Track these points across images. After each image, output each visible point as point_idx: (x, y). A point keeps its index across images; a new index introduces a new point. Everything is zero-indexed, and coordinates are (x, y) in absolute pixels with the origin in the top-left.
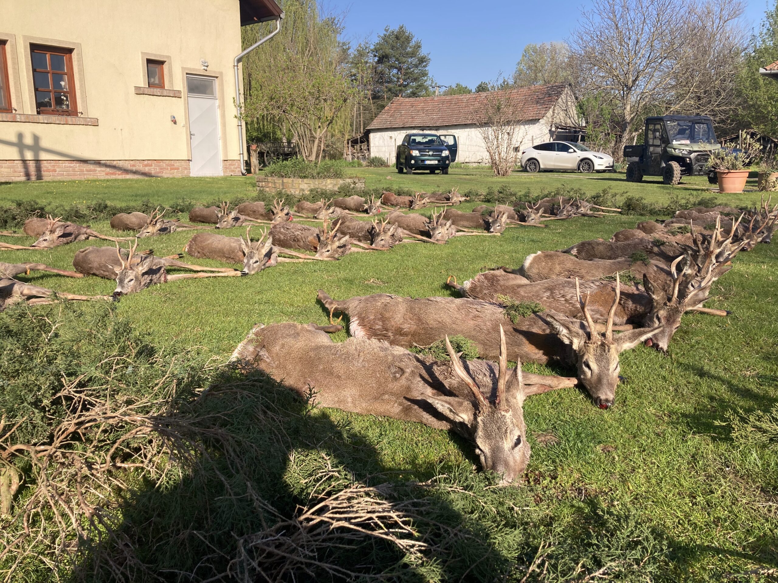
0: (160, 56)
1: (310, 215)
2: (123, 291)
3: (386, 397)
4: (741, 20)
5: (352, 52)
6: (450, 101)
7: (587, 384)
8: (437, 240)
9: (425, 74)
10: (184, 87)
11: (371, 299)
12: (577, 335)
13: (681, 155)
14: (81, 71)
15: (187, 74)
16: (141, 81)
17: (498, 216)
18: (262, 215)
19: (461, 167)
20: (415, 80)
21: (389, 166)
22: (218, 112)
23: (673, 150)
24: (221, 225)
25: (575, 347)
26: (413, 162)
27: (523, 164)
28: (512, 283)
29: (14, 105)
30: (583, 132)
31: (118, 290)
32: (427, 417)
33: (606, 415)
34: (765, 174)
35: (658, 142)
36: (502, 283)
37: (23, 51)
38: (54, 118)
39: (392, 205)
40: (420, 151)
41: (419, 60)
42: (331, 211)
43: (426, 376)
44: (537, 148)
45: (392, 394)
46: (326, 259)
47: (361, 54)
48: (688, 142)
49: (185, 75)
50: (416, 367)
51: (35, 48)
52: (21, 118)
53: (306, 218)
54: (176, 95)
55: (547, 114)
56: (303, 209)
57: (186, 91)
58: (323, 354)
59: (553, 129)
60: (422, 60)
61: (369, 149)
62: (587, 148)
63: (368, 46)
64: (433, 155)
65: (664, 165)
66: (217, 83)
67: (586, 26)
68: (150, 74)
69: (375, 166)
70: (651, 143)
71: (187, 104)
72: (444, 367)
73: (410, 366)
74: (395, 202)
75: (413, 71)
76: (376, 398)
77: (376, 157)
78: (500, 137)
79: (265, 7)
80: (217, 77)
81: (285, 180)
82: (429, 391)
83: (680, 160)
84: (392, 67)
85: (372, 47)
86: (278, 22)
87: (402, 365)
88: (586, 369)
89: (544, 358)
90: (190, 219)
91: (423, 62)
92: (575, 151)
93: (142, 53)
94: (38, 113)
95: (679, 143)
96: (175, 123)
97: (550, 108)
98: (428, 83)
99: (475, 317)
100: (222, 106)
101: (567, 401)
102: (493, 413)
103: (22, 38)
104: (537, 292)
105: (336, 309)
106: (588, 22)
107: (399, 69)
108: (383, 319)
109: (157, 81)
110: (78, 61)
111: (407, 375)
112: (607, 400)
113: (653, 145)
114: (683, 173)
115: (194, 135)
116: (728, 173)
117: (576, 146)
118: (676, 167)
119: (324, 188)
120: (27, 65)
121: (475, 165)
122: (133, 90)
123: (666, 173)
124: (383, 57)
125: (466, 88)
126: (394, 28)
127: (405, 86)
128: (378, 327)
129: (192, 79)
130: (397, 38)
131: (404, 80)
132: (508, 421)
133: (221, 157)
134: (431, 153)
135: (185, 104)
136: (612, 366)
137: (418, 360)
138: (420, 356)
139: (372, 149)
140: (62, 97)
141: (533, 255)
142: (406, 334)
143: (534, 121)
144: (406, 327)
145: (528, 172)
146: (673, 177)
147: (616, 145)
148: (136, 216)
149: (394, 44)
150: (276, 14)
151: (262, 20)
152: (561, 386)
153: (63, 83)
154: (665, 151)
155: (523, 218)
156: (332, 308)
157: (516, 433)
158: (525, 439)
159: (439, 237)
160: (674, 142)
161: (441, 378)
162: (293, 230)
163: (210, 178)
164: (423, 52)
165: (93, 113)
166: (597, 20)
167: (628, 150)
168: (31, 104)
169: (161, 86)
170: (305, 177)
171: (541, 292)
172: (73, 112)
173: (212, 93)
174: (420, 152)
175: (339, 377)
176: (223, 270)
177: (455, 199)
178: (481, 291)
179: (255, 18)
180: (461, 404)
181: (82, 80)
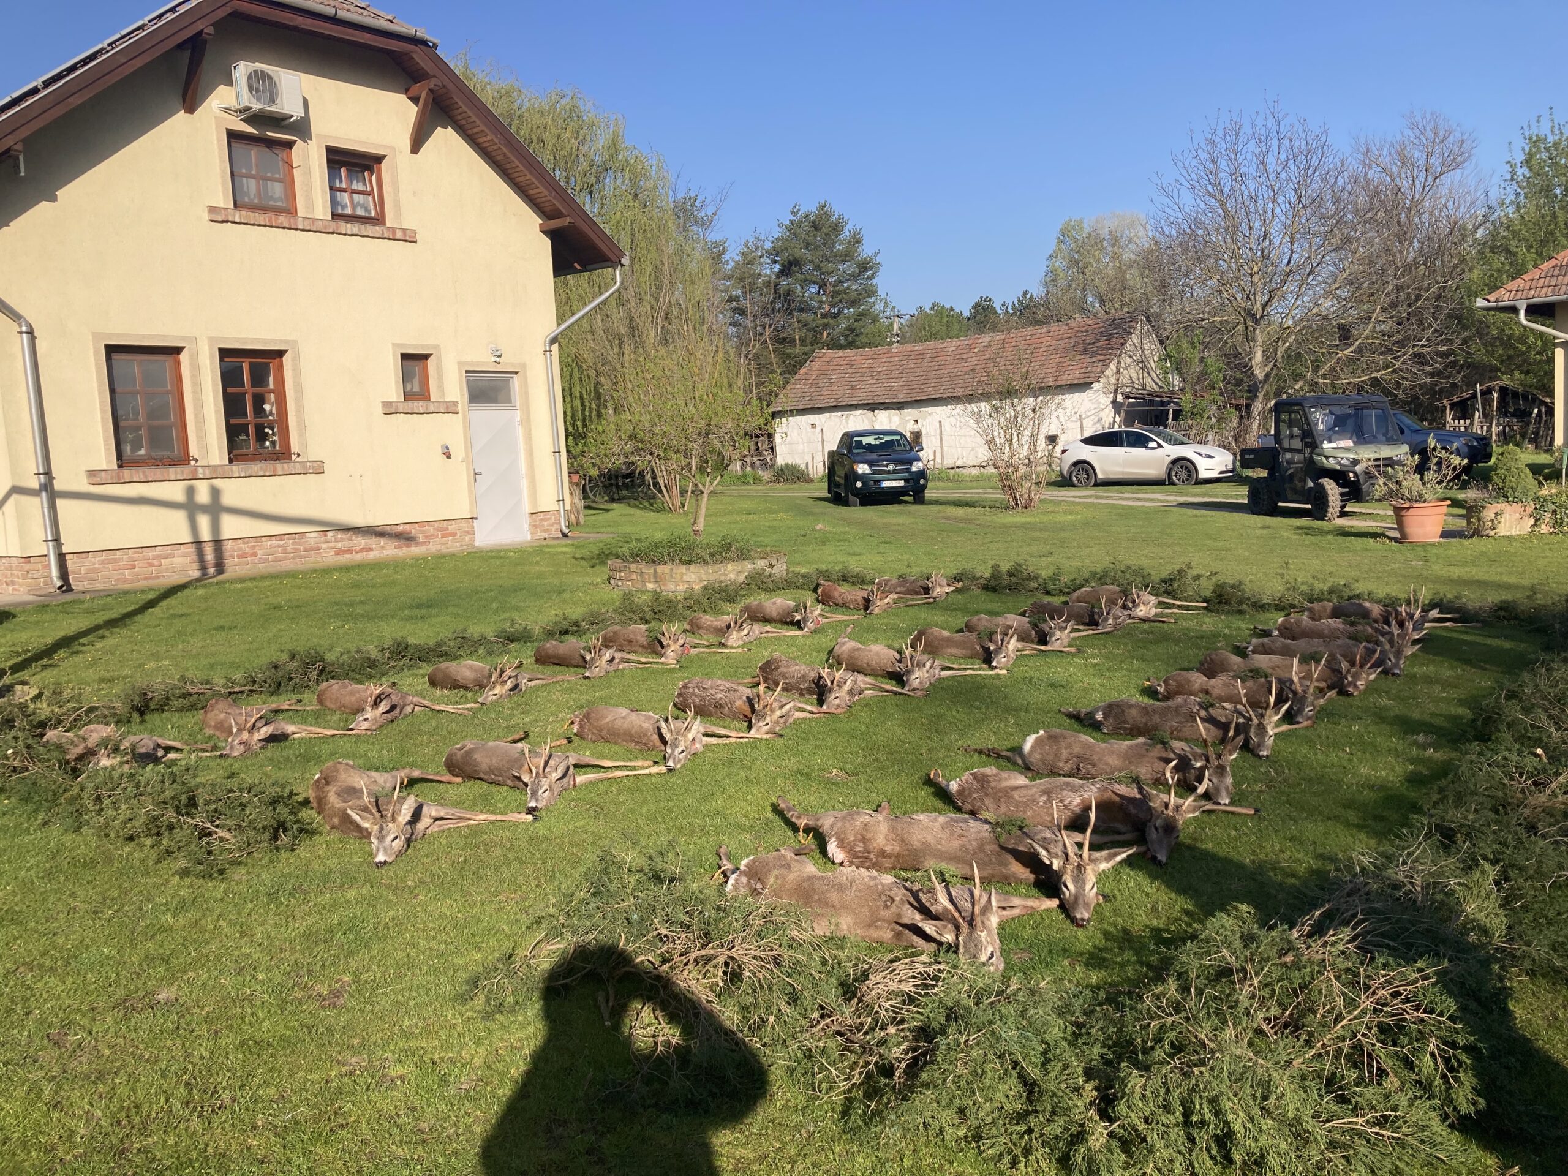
0: (423, 346)
1: (714, 640)
2: (539, 806)
3: (879, 923)
4: (1467, 172)
5: (733, 256)
6: (921, 354)
7: (1066, 903)
8: (914, 689)
9: (871, 292)
10: (462, 395)
11: (849, 818)
12: (1057, 856)
13: (1338, 467)
14: (298, 386)
15: (467, 372)
16: (392, 389)
17: (1002, 641)
18: (643, 646)
19: (948, 479)
20: (854, 303)
21: (812, 480)
22: (520, 432)
23: (1324, 459)
24: (591, 672)
25: (1055, 867)
26: (859, 484)
27: (1065, 473)
28: (1005, 784)
29: (193, 451)
30: (1176, 403)
31: (533, 804)
32: (917, 940)
33: (1080, 933)
34: (1476, 506)
35: (1297, 444)
36: (993, 784)
37: (208, 362)
38: (255, 467)
39: (837, 605)
40: (871, 464)
41: (858, 266)
42: (745, 632)
43: (915, 904)
44: (1090, 441)
45: (884, 921)
46: (765, 736)
47: (748, 259)
48: (1350, 443)
49: (464, 375)
50: (904, 895)
51: (224, 353)
52: (204, 473)
53: (707, 646)
54: (450, 409)
55: (1107, 373)
56: (699, 628)
57: (466, 399)
58: (817, 884)
59: (1120, 398)
60: (866, 267)
61: (772, 448)
62: (1185, 439)
63: (760, 244)
64: (894, 472)
65: (1311, 484)
66: (516, 382)
67: (1167, 210)
68: (406, 377)
69: (787, 481)
70: (1286, 445)
71: (467, 422)
72: (929, 895)
73: (899, 894)
74: (840, 601)
75: (848, 288)
76: (869, 926)
77: (787, 465)
78: (1015, 439)
79: (594, 247)
80: (516, 373)
81: (660, 569)
82: (918, 917)
83: (1339, 476)
84: (805, 282)
85: (768, 246)
86: (618, 272)
87: (892, 893)
88: (1064, 889)
89: (1032, 877)
90: (537, 661)
91: (866, 270)
92: (1160, 446)
93: (394, 345)
94: (231, 461)
95: (1334, 445)
96: (449, 457)
97: (1111, 360)
98: (879, 306)
99: (961, 836)
100: (527, 421)
101: (1047, 921)
102: (971, 933)
103: (206, 341)
104: (1033, 795)
105: (806, 825)
106: (1171, 204)
107: (823, 285)
108: (865, 841)
109: (416, 389)
110: (294, 370)
111: (896, 903)
112: (1082, 920)
113: (1290, 450)
114: (1346, 498)
115: (480, 474)
116: (1408, 508)
117: (1159, 435)
118: (1332, 489)
119: (722, 578)
120: (214, 385)
121: (975, 471)
122: (379, 409)
123: (1316, 499)
124: (790, 263)
125: (952, 309)
126: (809, 207)
127: (835, 316)
128: (858, 849)
129: (476, 380)
130: (815, 226)
131: (833, 306)
132: (983, 940)
133: (527, 508)
134: (891, 467)
135: (464, 423)
136: (1088, 887)
137: (906, 889)
138: (908, 884)
139: (780, 448)
140: (267, 430)
141: (1034, 736)
142: (889, 856)
143: (1083, 386)
144: (889, 849)
145: (1074, 486)
146: (1328, 506)
147: (1240, 423)
148: (471, 668)
149: (811, 239)
150: (614, 259)
151: (588, 267)
152: (1043, 907)
153: (267, 407)
154: (1310, 462)
155: (1043, 639)
156: (802, 823)
157: (990, 949)
158: (999, 954)
159: (916, 684)
160: (1326, 445)
161: (928, 905)
162: (713, 692)
163: (516, 550)
164: (866, 250)
165: (314, 453)
166: (1187, 199)
167: (1247, 456)
168: (220, 448)
169: (424, 396)
170: (689, 562)
171: (1037, 796)
172: (284, 454)
173: (508, 400)
174: (870, 467)
175: (834, 906)
176: (640, 763)
177: (938, 591)
178: (970, 795)
179: (576, 265)
180: (945, 927)
181: (299, 401)
